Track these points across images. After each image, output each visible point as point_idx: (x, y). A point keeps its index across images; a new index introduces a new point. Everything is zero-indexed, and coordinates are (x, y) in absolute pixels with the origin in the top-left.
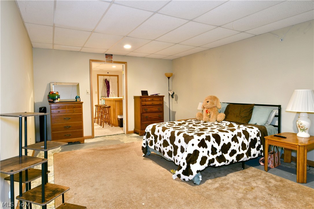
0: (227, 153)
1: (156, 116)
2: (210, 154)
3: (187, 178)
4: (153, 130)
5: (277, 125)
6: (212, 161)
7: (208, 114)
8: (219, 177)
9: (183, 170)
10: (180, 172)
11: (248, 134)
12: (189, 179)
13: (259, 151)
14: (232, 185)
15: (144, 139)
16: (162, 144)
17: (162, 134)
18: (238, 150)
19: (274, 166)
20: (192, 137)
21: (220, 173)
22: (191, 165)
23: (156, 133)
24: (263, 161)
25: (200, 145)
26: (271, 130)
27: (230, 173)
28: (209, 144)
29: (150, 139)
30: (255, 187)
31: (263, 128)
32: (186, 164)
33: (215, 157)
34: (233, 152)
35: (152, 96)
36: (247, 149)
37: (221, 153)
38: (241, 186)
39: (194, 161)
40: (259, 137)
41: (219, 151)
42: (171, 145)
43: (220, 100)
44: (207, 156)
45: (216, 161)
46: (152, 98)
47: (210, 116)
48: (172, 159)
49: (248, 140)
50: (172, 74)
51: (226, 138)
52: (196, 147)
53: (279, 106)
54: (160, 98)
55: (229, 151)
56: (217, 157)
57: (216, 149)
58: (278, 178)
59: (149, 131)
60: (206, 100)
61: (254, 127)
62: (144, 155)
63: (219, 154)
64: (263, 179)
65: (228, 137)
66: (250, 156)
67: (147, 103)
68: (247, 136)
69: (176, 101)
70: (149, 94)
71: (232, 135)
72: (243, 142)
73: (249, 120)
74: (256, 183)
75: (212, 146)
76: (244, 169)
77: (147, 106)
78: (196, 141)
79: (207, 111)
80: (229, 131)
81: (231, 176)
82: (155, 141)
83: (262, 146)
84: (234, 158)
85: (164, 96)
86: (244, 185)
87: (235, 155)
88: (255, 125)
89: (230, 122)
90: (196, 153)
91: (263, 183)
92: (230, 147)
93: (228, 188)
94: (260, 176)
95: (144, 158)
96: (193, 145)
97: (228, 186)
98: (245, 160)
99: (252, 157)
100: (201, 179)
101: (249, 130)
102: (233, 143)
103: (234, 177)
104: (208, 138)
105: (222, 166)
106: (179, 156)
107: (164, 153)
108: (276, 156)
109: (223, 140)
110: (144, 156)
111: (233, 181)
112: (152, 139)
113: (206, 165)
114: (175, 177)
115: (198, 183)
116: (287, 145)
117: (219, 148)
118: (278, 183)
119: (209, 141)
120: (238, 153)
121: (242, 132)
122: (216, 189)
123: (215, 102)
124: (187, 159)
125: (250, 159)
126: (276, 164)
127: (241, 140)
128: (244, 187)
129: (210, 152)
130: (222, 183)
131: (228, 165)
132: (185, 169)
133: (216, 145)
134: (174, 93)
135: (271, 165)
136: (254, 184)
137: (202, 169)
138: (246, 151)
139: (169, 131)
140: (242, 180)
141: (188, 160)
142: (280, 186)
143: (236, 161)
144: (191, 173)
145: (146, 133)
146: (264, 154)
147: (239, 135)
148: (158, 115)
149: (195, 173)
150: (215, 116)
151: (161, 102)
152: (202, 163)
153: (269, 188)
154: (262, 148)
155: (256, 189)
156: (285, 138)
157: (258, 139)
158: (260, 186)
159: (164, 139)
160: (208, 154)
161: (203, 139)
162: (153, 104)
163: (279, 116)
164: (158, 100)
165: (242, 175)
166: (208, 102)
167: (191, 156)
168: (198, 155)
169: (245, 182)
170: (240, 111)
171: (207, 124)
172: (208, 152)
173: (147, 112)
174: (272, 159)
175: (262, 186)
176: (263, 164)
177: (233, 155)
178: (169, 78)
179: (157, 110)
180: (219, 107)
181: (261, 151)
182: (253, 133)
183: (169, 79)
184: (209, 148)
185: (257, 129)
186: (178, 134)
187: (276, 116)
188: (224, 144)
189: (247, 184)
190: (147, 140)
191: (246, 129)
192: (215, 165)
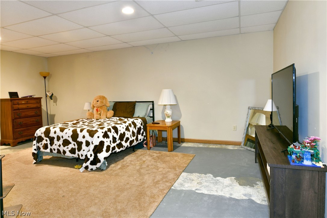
0: (123, 140)
1: (33, 121)
2: (112, 143)
3: (94, 167)
4: (47, 132)
5: (152, 116)
6: (114, 148)
7: (99, 112)
8: (118, 161)
9: (91, 161)
10: (88, 163)
11: (136, 124)
12: (97, 168)
13: (143, 136)
14: (130, 163)
15: (34, 145)
16: (61, 144)
17: (60, 134)
18: (130, 138)
19: (153, 146)
20: (97, 131)
21: (118, 158)
22: (98, 155)
23: (52, 134)
24: (146, 144)
25: (104, 137)
26: (149, 120)
27: (126, 156)
28: (110, 135)
29: (44, 142)
30: (145, 160)
31: (144, 119)
32: (93, 155)
33: (115, 144)
34: (128, 139)
35: (24, 98)
36: (136, 136)
37: (119, 141)
38: (137, 162)
39: (101, 150)
40: (142, 126)
41: (118, 139)
42: (73, 143)
43: (108, 99)
44: (110, 145)
45: (116, 148)
46: (27, 101)
47: (100, 114)
48: (76, 156)
49: (136, 129)
50: (49, 73)
51: (122, 129)
52: (101, 139)
53: (153, 102)
54: (37, 100)
55: (125, 139)
56: (117, 144)
57: (115, 138)
58: (157, 152)
59: (40, 135)
60: (96, 99)
61: (138, 119)
62: (35, 161)
63: (118, 142)
64: (149, 155)
65: (123, 128)
66: (138, 141)
67: (21, 106)
68: (135, 126)
69: (55, 103)
70: (20, 97)
71: (126, 126)
72: (133, 130)
73: (133, 114)
74: (146, 158)
75: (113, 136)
76: (134, 152)
77: (21, 111)
78: (100, 133)
79: (97, 109)
80: (122, 123)
81: (127, 158)
82: (50, 144)
83: (144, 132)
84: (128, 143)
85: (42, 98)
86: (138, 161)
87: (129, 141)
88: (139, 117)
89: (119, 117)
90: (102, 143)
91: (150, 157)
92: (125, 136)
93: (128, 166)
94: (146, 153)
95: (35, 165)
96: (98, 137)
97: (128, 164)
98: (135, 145)
99: (139, 141)
100: (107, 165)
101: (135, 121)
102: (127, 132)
103: (129, 158)
104: (109, 130)
105: (121, 151)
106: (84, 150)
107: (64, 152)
108: (154, 138)
109: (120, 131)
110: (35, 163)
111: (130, 161)
112: (46, 142)
113: (110, 152)
114: (82, 169)
115: (105, 168)
116: (161, 128)
117: (117, 137)
118: (158, 155)
119: (111, 132)
120: (130, 139)
121: (131, 123)
122: (120, 169)
123: (104, 101)
124: (93, 150)
125: (138, 143)
126: (154, 144)
127: (132, 129)
128: (139, 162)
129: (112, 141)
130: (122, 164)
131: (125, 150)
132: (92, 160)
133: (115, 135)
134: (53, 94)
135: (151, 145)
136: (144, 159)
137: (108, 156)
138: (135, 137)
139: (69, 130)
140: (136, 158)
141: (95, 151)
142: (160, 156)
143: (130, 146)
144: (99, 161)
145: (35, 137)
146: (146, 138)
147: (130, 125)
148: (35, 120)
149: (102, 160)
150: (105, 114)
151: (38, 105)
152: (107, 151)
153: (154, 158)
154: (144, 134)
155: (146, 161)
156: (159, 123)
157: (142, 127)
158: (148, 159)
159: (64, 138)
160: (110, 143)
161: (106, 131)
162: (29, 107)
163: (153, 109)
164: (35, 102)
165: (134, 156)
166: (98, 101)
167: (98, 147)
168: (104, 145)
169: (138, 159)
170: (126, 107)
171: (100, 121)
172: (110, 141)
173: (20, 118)
174: (152, 141)
175: (150, 159)
176: (146, 146)
177: (127, 142)
178: (45, 77)
179: (34, 114)
180: (108, 105)
181: (144, 136)
182: (139, 122)
183: (45, 79)
184: (111, 138)
185: (141, 120)
186: (81, 131)
187: (151, 109)
188: (121, 133)
189: (140, 160)
190: (39, 145)
191: (133, 120)
192: (116, 151)
